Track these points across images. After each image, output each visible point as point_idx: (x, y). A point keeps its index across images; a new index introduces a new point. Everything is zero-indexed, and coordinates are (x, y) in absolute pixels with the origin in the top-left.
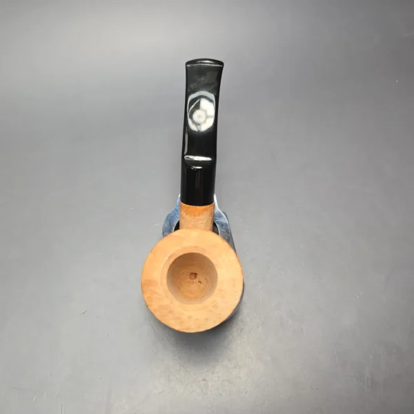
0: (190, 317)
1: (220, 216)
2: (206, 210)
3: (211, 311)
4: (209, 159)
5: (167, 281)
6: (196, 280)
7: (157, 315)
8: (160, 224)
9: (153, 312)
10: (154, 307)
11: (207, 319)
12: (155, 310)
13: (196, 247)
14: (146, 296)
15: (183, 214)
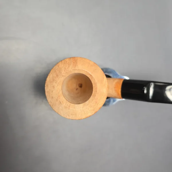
0: (54, 87)
1: (114, 101)
2: (118, 94)
3: (57, 100)
4: (150, 97)
5: (76, 73)
6: (78, 87)
7: (56, 67)
8: (109, 65)
9: (58, 65)
10: (61, 65)
11: (52, 98)
12: (58, 66)
13: (96, 91)
14: (67, 60)
15: (116, 81)
